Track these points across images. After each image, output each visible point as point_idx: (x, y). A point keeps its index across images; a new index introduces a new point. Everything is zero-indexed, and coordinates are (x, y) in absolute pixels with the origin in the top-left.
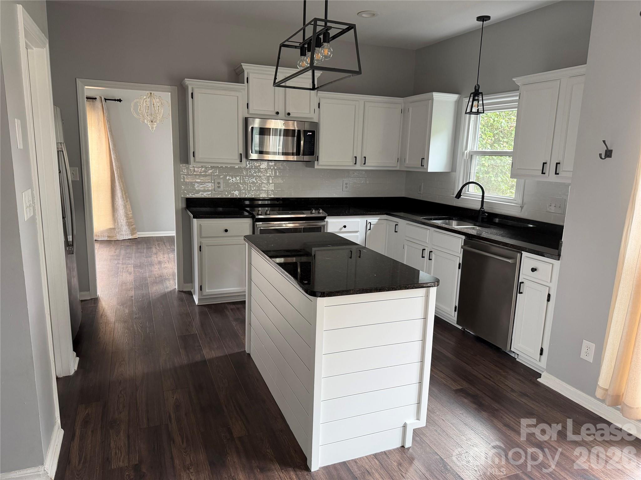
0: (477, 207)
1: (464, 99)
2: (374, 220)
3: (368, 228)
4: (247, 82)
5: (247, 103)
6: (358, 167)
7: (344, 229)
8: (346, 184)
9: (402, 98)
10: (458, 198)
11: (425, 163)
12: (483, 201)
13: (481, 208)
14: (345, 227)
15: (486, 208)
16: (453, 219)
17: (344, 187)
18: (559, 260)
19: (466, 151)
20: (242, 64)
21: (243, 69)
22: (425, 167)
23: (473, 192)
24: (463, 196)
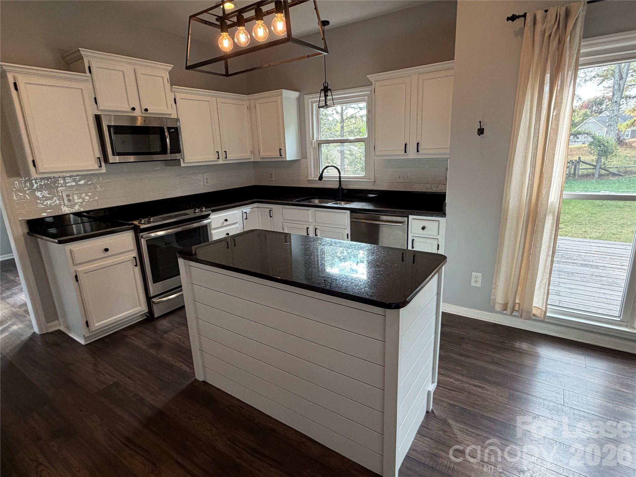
0: (337, 186)
1: (305, 96)
2: (247, 209)
3: (245, 217)
4: (90, 72)
5: (94, 97)
6: (221, 162)
7: (226, 223)
8: (207, 179)
9: (247, 96)
10: (321, 180)
11: (283, 154)
12: (340, 181)
13: (339, 186)
14: (226, 220)
15: (344, 187)
16: (315, 199)
17: (205, 182)
18: (445, 217)
19: (314, 141)
20: (80, 49)
21: (82, 56)
22: (283, 156)
23: (331, 173)
24: (324, 178)
